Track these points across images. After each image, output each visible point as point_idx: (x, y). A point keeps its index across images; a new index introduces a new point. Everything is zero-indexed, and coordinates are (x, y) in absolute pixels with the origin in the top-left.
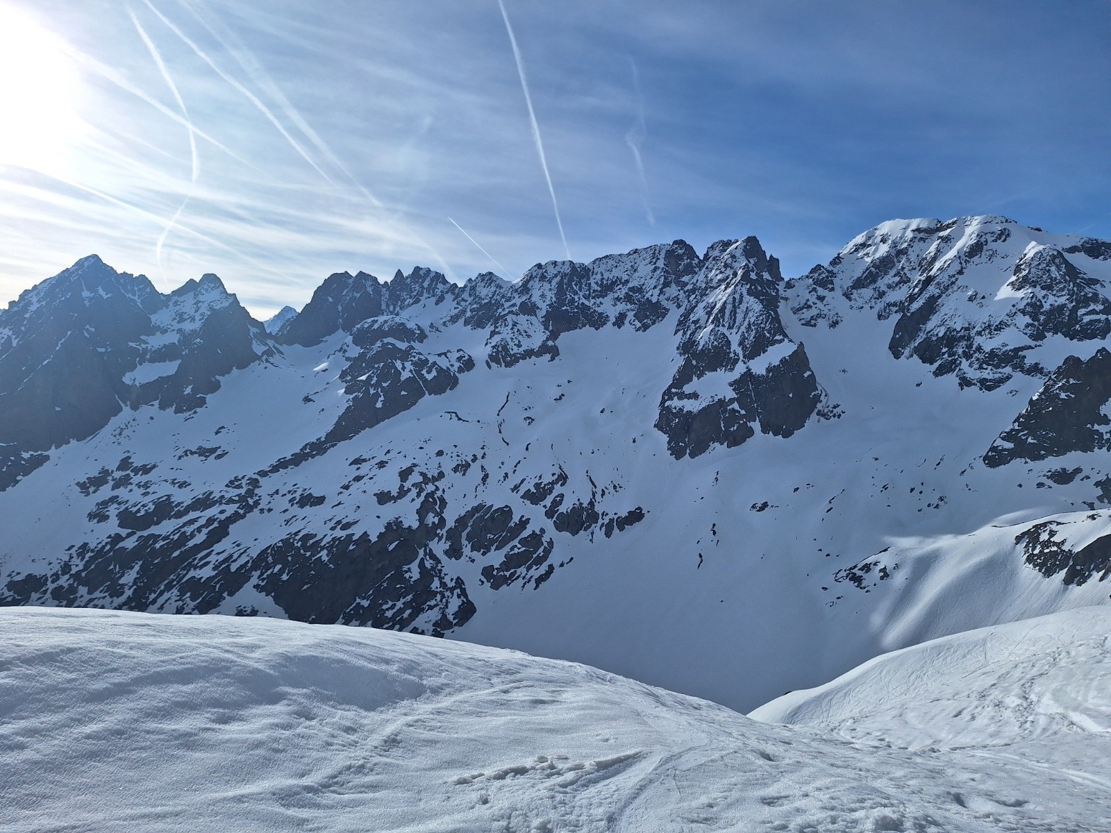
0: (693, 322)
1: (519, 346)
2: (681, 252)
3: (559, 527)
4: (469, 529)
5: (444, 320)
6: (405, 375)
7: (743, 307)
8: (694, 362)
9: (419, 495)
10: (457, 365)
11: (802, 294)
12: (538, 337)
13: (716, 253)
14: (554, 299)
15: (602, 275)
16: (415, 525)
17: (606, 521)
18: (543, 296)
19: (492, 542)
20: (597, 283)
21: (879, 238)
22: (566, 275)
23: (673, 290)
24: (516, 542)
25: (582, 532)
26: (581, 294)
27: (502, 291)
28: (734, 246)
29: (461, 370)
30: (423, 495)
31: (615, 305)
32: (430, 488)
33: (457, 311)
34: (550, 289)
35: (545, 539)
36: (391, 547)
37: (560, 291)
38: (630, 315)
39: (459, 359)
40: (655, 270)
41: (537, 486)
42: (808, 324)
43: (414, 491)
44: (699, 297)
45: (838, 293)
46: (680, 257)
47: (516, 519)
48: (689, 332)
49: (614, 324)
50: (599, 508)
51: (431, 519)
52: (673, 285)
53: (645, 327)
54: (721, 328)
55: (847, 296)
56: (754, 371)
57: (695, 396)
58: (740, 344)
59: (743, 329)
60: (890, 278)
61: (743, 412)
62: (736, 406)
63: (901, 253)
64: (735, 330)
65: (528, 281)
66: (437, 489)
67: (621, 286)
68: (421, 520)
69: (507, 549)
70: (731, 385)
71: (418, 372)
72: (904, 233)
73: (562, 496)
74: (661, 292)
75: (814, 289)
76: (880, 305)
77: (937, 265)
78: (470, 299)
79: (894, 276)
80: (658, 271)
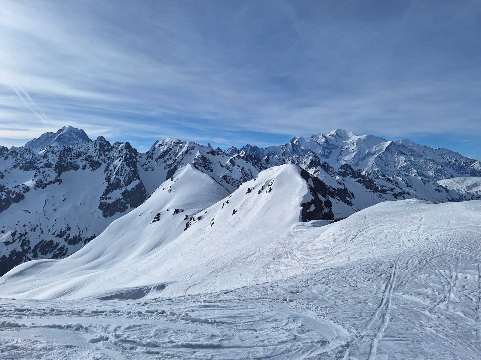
0: (110, 171)
1: (46, 180)
2: (105, 144)
3: (69, 244)
4: (39, 249)
5: (10, 167)
6: (3, 197)
7: (124, 169)
8: (110, 187)
9: (20, 241)
10: (23, 190)
11: (143, 160)
12: (53, 176)
13: (116, 146)
14: (58, 161)
15: (76, 150)
16: (21, 250)
17: (84, 240)
18: (53, 159)
19: (48, 251)
20: (74, 154)
21: (165, 144)
22: (62, 151)
23: (103, 157)
24: (56, 250)
25: (77, 244)
26: (69, 158)
27: (36, 156)
28: (122, 145)
29: (24, 192)
30: (22, 240)
31: (82, 161)
32: (23, 238)
33: (15, 163)
34: (56, 157)
35: (65, 248)
36: (14, 258)
37: (60, 157)
38: (88, 165)
39: (23, 188)
40: (96, 149)
41: (61, 232)
42: (145, 170)
43: (18, 240)
44: (111, 161)
45: (154, 160)
46: (105, 146)
47: (55, 243)
48: (109, 174)
49: (82, 169)
50: (82, 236)
51: (26, 247)
52: (103, 155)
53: (94, 170)
54: (118, 176)
55: (157, 161)
56: (128, 189)
57: (110, 198)
58: (124, 181)
59: (124, 176)
60: (167, 157)
61: (125, 202)
62: (123, 200)
63: (170, 149)
64: (122, 177)
65: (46, 153)
66: (26, 238)
67: (83, 155)
68: (22, 248)
69: (53, 253)
70: (121, 194)
71: (8, 196)
72: (171, 143)
73: (69, 234)
74: (99, 158)
75: (147, 159)
76: (165, 165)
77: (178, 156)
78: (21, 159)
79: (169, 156)
80: (97, 150)
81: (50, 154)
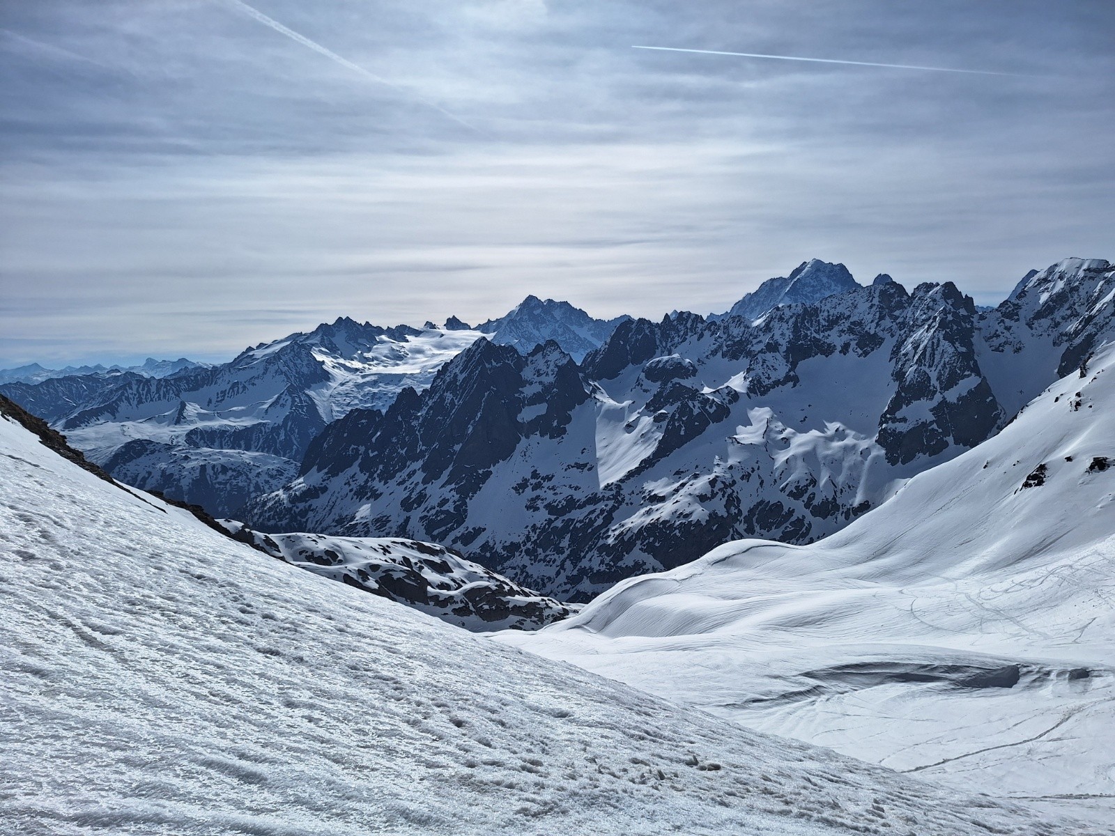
0: (904, 354)
1: (769, 378)
2: (892, 291)
3: (814, 513)
4: (756, 516)
5: (707, 354)
6: (696, 411)
7: (940, 349)
8: (903, 394)
9: (723, 496)
10: (727, 398)
11: (993, 324)
12: (782, 370)
13: (921, 294)
14: (791, 337)
15: (828, 312)
16: (725, 515)
17: (845, 510)
18: (782, 334)
19: (773, 524)
20: (824, 319)
21: (1057, 276)
22: (799, 315)
23: (887, 322)
24: (788, 524)
25: (829, 516)
26: (813, 329)
27: (750, 330)
28: (936, 289)
29: (730, 402)
30: (726, 495)
31: (840, 336)
32: (729, 491)
33: (715, 346)
34: (788, 329)
35: (806, 522)
36: (714, 528)
37: (796, 329)
38: (853, 344)
39: (728, 394)
40: (871, 307)
41: (797, 488)
42: (997, 350)
43: (720, 494)
44: (907, 332)
45: (1023, 322)
46: (892, 295)
47: (786, 510)
48: (900, 363)
49: (840, 352)
50: (839, 502)
51: (734, 511)
52: (887, 318)
53: (866, 354)
54: (923, 367)
55: (1030, 325)
56: (948, 400)
57: (904, 420)
58: (938, 379)
59: (940, 367)
60: (1064, 311)
61: (940, 430)
62: (935, 426)
63: (1076, 289)
64: (933, 368)
65: (770, 322)
66: (733, 491)
67: (844, 321)
68: (728, 512)
69: (782, 528)
70: (931, 410)
71: (704, 408)
72: (1078, 271)
73: (814, 494)
74: (878, 324)
75: (1003, 321)
76: (1055, 334)
77: (1098, 306)
78: (725, 337)
79: (1068, 309)
80: (874, 308)
81: (775, 324)
